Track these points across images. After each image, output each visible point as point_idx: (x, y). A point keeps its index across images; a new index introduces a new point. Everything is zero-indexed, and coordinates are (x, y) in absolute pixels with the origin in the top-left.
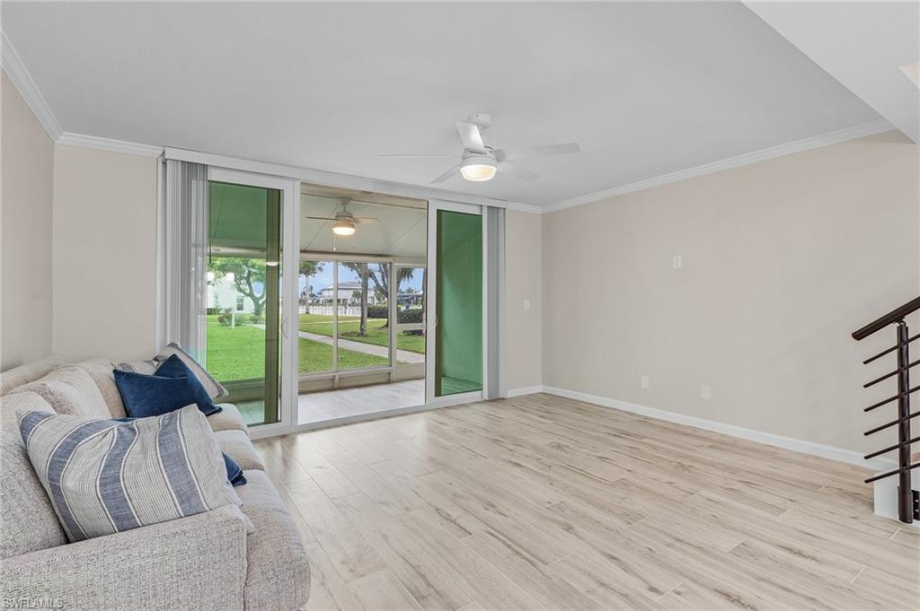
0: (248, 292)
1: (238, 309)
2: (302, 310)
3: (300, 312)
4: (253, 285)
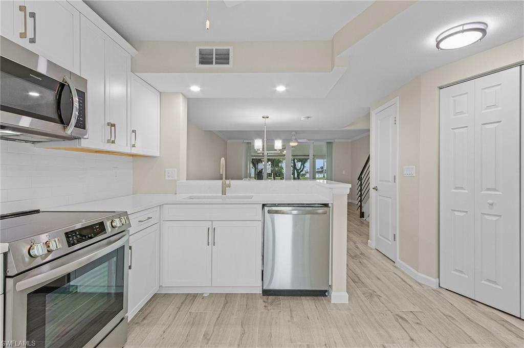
4: (296, 164)
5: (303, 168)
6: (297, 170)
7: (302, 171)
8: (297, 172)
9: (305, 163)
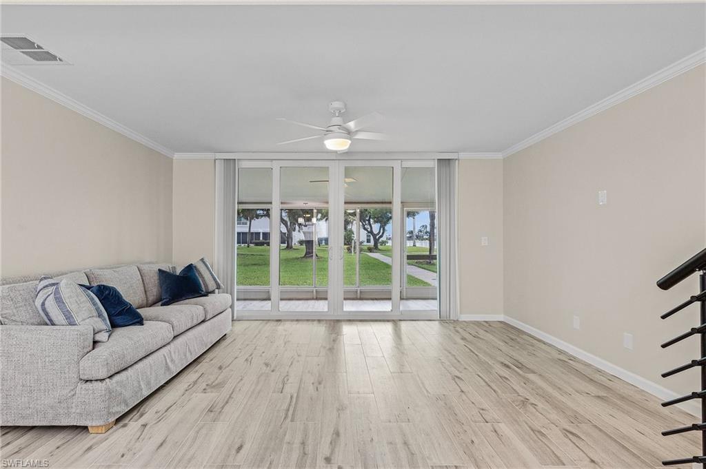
0: (369, 230)
1: (368, 242)
2: (409, 244)
3: (408, 245)
4: (373, 226)
5: (383, 233)
6: (374, 236)
7: (381, 236)
8: (375, 238)
9: (386, 223)
